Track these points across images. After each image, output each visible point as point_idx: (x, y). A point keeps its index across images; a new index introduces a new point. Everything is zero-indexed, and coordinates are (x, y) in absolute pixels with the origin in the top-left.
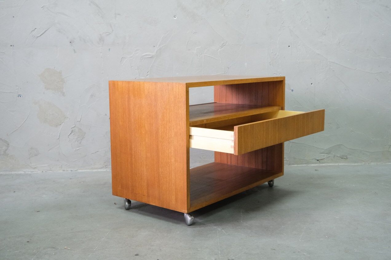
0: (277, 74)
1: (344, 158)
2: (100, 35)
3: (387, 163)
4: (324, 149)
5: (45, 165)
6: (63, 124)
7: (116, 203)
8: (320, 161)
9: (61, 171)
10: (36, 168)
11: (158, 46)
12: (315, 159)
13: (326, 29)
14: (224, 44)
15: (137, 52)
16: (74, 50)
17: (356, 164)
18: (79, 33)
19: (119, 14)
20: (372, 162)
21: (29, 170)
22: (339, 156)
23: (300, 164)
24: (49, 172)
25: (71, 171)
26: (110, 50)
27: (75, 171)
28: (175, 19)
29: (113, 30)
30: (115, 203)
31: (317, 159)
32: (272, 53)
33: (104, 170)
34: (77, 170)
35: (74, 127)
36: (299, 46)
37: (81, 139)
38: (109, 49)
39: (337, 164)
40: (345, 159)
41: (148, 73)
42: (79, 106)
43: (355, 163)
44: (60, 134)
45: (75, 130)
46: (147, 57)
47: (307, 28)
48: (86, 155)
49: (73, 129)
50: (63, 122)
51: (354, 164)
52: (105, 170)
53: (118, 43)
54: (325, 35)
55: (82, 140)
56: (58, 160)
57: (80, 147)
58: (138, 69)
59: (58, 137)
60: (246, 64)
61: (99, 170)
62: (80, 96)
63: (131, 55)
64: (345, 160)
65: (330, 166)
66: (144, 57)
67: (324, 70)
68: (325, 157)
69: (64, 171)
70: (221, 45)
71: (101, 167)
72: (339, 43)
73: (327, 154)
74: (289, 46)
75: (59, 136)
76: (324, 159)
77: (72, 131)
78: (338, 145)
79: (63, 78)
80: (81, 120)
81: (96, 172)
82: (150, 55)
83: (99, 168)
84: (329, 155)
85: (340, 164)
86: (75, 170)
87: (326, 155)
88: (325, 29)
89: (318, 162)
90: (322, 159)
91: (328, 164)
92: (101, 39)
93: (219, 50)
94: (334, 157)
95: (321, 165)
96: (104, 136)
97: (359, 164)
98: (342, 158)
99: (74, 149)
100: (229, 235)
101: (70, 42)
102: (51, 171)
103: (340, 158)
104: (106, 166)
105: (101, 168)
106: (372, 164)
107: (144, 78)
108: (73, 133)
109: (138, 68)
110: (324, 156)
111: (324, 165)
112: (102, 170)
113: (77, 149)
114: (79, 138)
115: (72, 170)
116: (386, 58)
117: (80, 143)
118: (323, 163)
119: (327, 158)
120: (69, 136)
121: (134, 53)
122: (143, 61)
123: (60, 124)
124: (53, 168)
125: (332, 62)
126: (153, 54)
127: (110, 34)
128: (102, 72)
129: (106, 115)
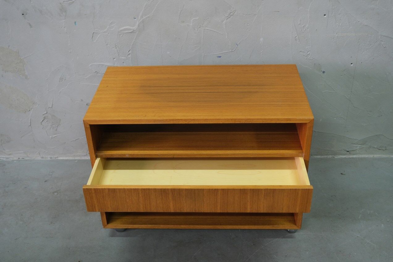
0: (304, 52)
2: (60, 3)
4: (357, 140)
5: (21, 152)
6: (32, 110)
8: (350, 152)
9: (39, 158)
10: (10, 154)
11: (139, 17)
12: (344, 150)
14: (231, 14)
15: (113, 25)
16: (30, 25)
21: (4, 157)
22: (376, 147)
23: (324, 155)
26: (76, 23)
27: (55, 158)
32: (299, 24)
34: (57, 158)
35: (47, 113)
36: (339, 14)
38: (75, 22)
39: (371, 156)
40: (383, 150)
41: (130, 52)
42: (48, 90)
44: (30, 120)
45: (47, 116)
46: (126, 32)
48: (65, 142)
50: (32, 108)
53: (86, 15)
55: (57, 127)
56: (34, 147)
57: (56, 134)
59: (30, 124)
60: (262, 39)
61: (83, 158)
63: (105, 30)
64: (383, 151)
66: (122, 32)
67: (371, 46)
68: (358, 148)
70: (227, 15)
71: (84, 155)
73: (361, 144)
74: (325, 15)
75: (31, 122)
76: (357, 150)
77: (45, 118)
78: (376, 135)
79: (22, 58)
80: (52, 106)
81: (78, 160)
82: (130, 29)
84: (362, 146)
85: (376, 156)
86: (55, 157)
87: (359, 146)
90: (353, 151)
91: (361, 156)
92: (63, 10)
93: (224, 22)
94: (369, 148)
95: (351, 156)
98: (380, 149)
99: (51, 137)
101: (23, 14)
102: (28, 158)
103: (376, 149)
107: (125, 58)
108: (46, 120)
109: (116, 46)
110: (357, 146)
111: (354, 156)
112: (86, 158)
113: (54, 136)
114: (53, 125)
115: (52, 157)
117: (56, 130)
118: (354, 154)
119: (360, 149)
120: (42, 123)
121: (108, 26)
122: (122, 37)
123: (29, 110)
124: (30, 154)
125: (384, 36)
126: (135, 28)
127: (73, 2)
128: (70, 51)
129: (82, 100)
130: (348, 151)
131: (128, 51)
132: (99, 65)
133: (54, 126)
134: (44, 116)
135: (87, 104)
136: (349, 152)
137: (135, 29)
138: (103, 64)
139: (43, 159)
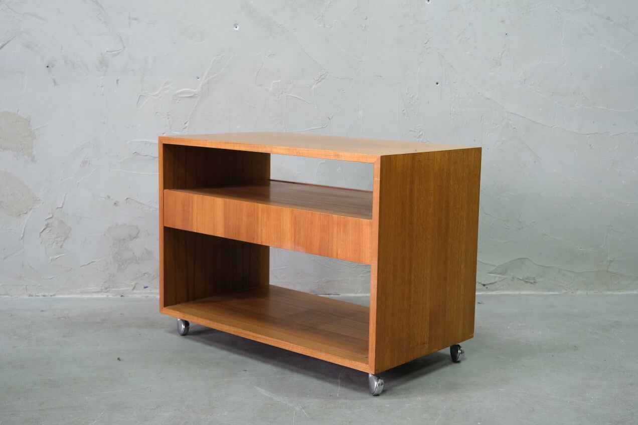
0: (415, 132)
1: (529, 281)
2: (102, 54)
3: (605, 293)
4: (495, 266)
6: (31, 211)
7: (121, 358)
8: (488, 286)
9: (25, 297)
11: (204, 77)
12: (479, 283)
13: (502, 54)
14: (322, 77)
15: (168, 86)
16: (54, 81)
17: (551, 293)
18: (63, 51)
19: (136, 19)
20: (578, 289)
22: (521, 278)
24: (4, 297)
25: (44, 296)
26: (119, 82)
27: (51, 296)
28: (237, 29)
29: (124, 47)
30: (119, 359)
31: (483, 283)
32: (407, 94)
33: (102, 297)
34: (54, 295)
35: (52, 217)
36: (455, 83)
37: (63, 239)
38: (117, 80)
39: (517, 293)
40: (531, 283)
41: (186, 125)
42: (61, 180)
43: (549, 291)
44: (25, 229)
45: (52, 223)
46: (184, 96)
47: (468, 53)
48: (71, 268)
49: (49, 221)
50: (31, 209)
51: (547, 293)
52: (105, 296)
53: (133, 70)
54: (500, 65)
55: (64, 241)
56: (20, 277)
57: (60, 253)
58: (169, 117)
59: (22, 236)
60: (360, 112)
61: (95, 296)
62: (63, 163)
63: (157, 93)
64: (531, 285)
65: (505, 295)
66: (179, 96)
67: (497, 126)
68: (497, 279)
69: (30, 295)
70: (315, 79)
71: (98, 290)
72: (525, 80)
73: (500, 274)
74: (437, 84)
75: (24, 232)
76: (495, 282)
77: (47, 226)
78: (519, 259)
79: (33, 129)
80: (63, 205)
81: (88, 298)
82: (190, 93)
83: (95, 292)
84: (503, 276)
85: (522, 293)
86: (51, 294)
87: (499, 276)
88: (500, 54)
89: (485, 288)
90: (491, 284)
91: (502, 293)
92: (103, 63)
93: (313, 87)
94: (512, 280)
95: (489, 293)
96: (105, 235)
97: (556, 293)
98: (527, 282)
99: (51, 258)
100: (312, 418)
101: (48, 67)
102: (7, 296)
103: (523, 282)
104: (107, 289)
105: (98, 292)
106: (579, 292)
107: (179, 133)
108: (48, 229)
109: (168, 115)
110: (496, 277)
111: (494, 293)
112: (100, 296)
113: (56, 257)
114: (58, 237)
115: (46, 294)
116: (606, 108)
117: (61, 247)
118: (493, 290)
119: (500, 281)
120: (42, 234)
121: (161, 88)
122: (178, 103)
123: (26, 212)
124: (11, 289)
125: (512, 113)
126: (196, 91)
127: (119, 53)
128: (103, 121)
129: (109, 197)
130: (484, 285)
131: (184, 123)
132: (142, 142)
133: (59, 239)
134: (46, 223)
135: (115, 204)
136: (486, 286)
137: (197, 93)
138: (147, 140)
139: (31, 297)
